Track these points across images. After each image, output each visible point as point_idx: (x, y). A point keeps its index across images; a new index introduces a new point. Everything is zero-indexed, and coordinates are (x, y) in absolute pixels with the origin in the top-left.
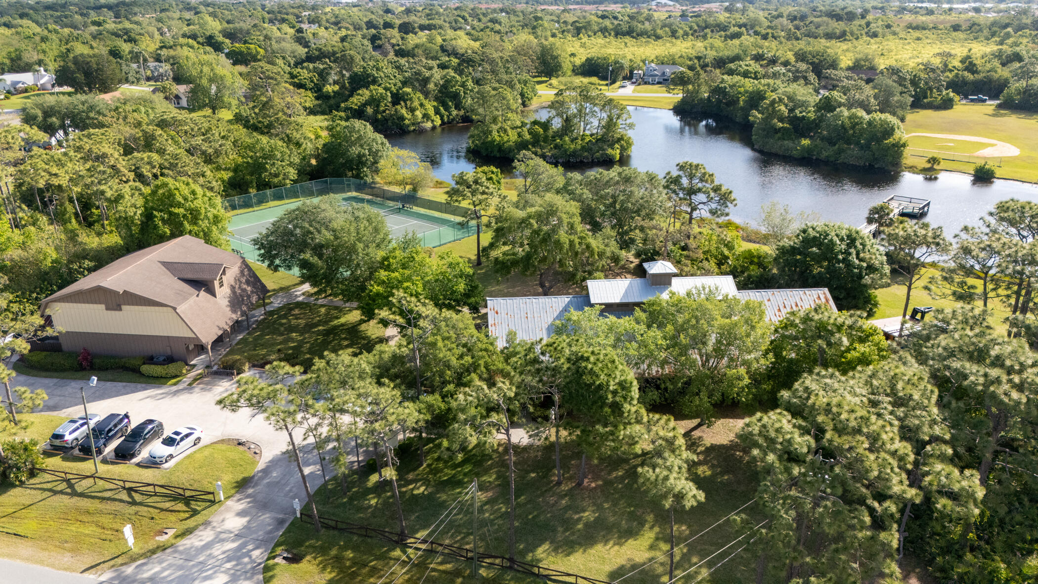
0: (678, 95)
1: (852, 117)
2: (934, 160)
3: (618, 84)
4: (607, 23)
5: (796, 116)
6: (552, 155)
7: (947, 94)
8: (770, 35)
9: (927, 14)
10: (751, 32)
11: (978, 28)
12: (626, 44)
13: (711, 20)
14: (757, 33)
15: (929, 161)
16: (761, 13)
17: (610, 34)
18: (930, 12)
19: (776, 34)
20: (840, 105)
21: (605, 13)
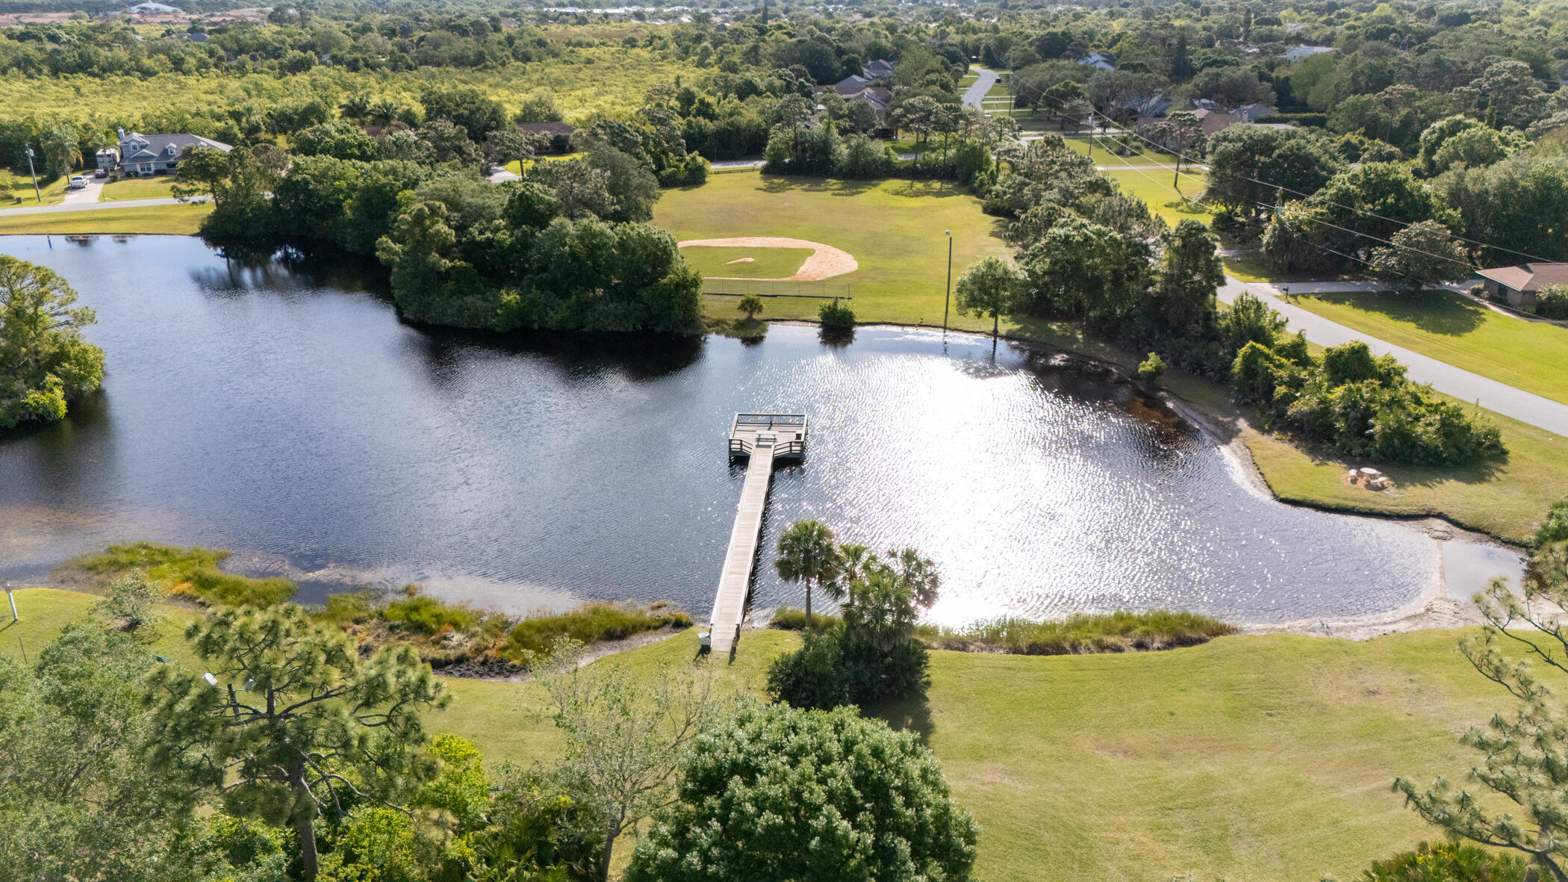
0: (205, 203)
1: (587, 234)
2: (750, 305)
3: (62, 182)
4: (29, 48)
5: (473, 242)
7: (693, 159)
8: (361, 63)
9: (579, 23)
10: (326, 58)
11: (661, 42)
12: (78, 90)
13: (246, 38)
14: (337, 60)
15: (742, 307)
16: (333, 23)
17: (40, 72)
18: (582, 21)
19: (370, 61)
20: (553, 211)
21: (31, 29)
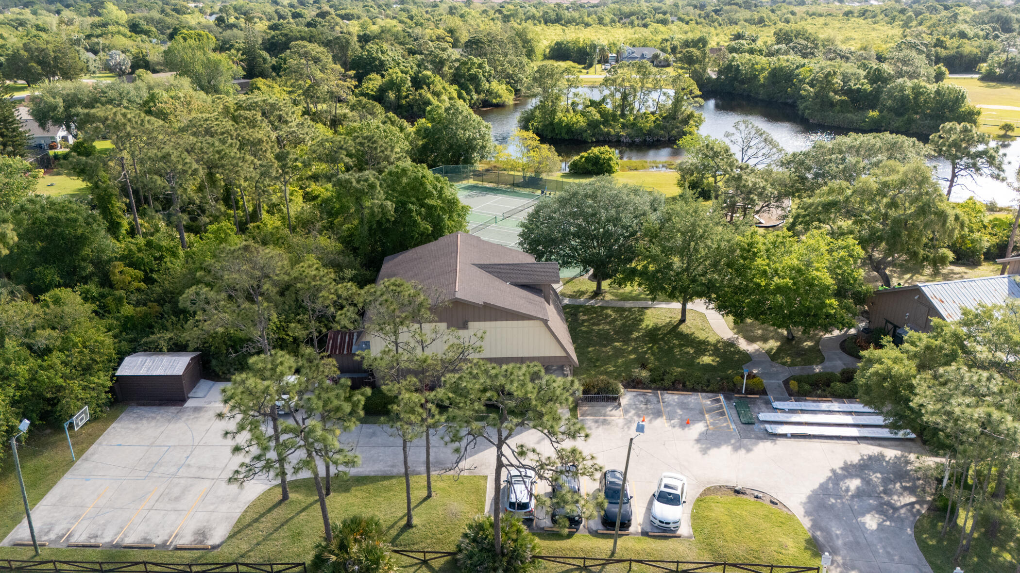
1: (917, 87)
2: (1008, 127)
5: (851, 89)
6: (628, 135)
7: (939, 68)
15: (1003, 128)
20: (893, 77)
